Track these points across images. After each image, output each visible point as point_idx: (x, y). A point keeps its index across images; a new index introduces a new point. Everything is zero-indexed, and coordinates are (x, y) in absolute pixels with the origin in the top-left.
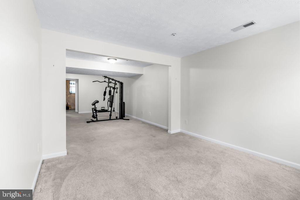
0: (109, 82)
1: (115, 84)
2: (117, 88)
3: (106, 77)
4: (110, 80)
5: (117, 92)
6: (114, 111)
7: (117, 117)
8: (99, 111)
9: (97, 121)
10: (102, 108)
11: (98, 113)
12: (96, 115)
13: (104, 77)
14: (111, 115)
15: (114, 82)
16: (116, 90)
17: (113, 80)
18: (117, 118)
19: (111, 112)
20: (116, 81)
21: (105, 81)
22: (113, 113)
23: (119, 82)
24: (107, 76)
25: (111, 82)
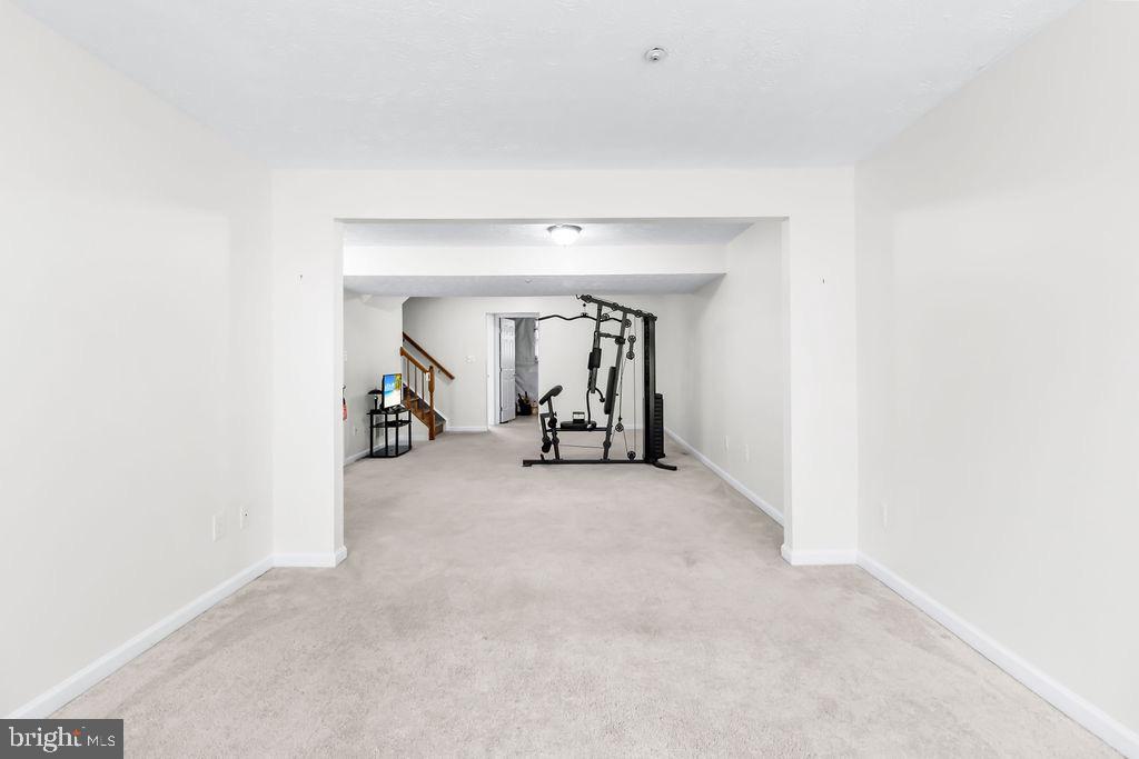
0: (601, 318)
1: (626, 323)
2: (632, 340)
3: (587, 299)
4: (605, 310)
5: (631, 356)
6: (620, 428)
7: (632, 455)
8: (565, 427)
9: (558, 461)
10: (576, 417)
11: (560, 435)
12: (556, 441)
13: (583, 298)
14: (607, 445)
15: (619, 315)
16: (626, 348)
17: (615, 307)
18: (631, 459)
19: (608, 430)
20: (626, 311)
21: (585, 316)
22: (616, 437)
23: (638, 313)
24: (595, 296)
25: (607, 318)
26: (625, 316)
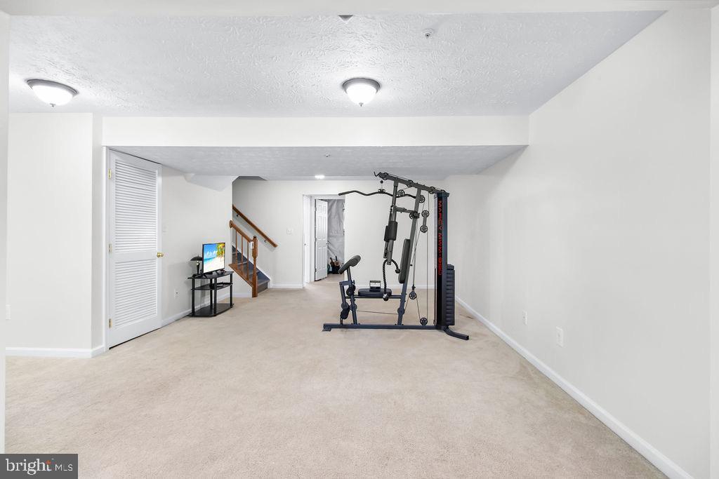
0: (397, 194)
1: (420, 199)
2: (426, 214)
3: (384, 176)
4: (401, 186)
5: (424, 229)
6: (413, 296)
7: (424, 321)
8: (362, 295)
9: (355, 325)
10: (373, 285)
11: (358, 301)
12: (354, 307)
13: (381, 175)
14: (401, 311)
15: (413, 191)
16: (420, 221)
17: (410, 184)
18: (423, 325)
19: (402, 298)
20: (420, 187)
21: (382, 192)
22: (410, 304)
23: (431, 190)
24: (391, 173)
25: (402, 194)
26: (419, 192)
